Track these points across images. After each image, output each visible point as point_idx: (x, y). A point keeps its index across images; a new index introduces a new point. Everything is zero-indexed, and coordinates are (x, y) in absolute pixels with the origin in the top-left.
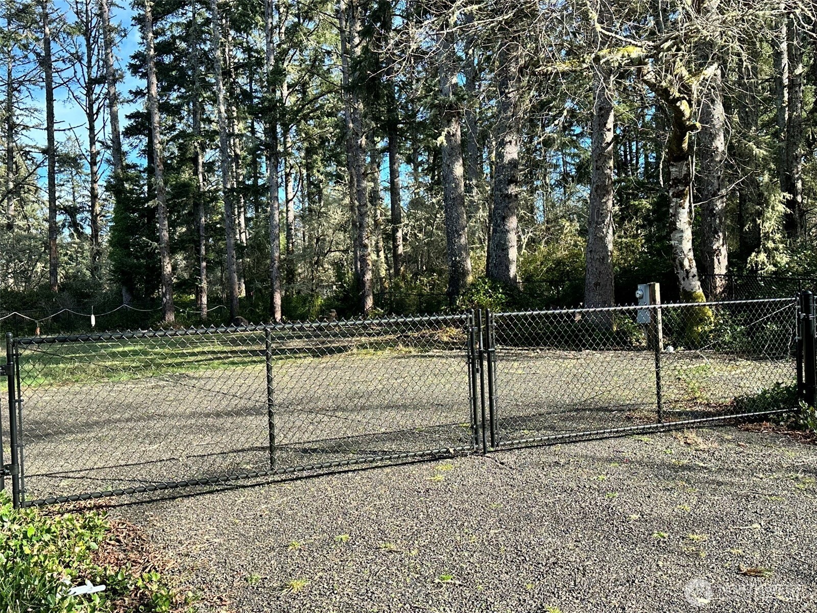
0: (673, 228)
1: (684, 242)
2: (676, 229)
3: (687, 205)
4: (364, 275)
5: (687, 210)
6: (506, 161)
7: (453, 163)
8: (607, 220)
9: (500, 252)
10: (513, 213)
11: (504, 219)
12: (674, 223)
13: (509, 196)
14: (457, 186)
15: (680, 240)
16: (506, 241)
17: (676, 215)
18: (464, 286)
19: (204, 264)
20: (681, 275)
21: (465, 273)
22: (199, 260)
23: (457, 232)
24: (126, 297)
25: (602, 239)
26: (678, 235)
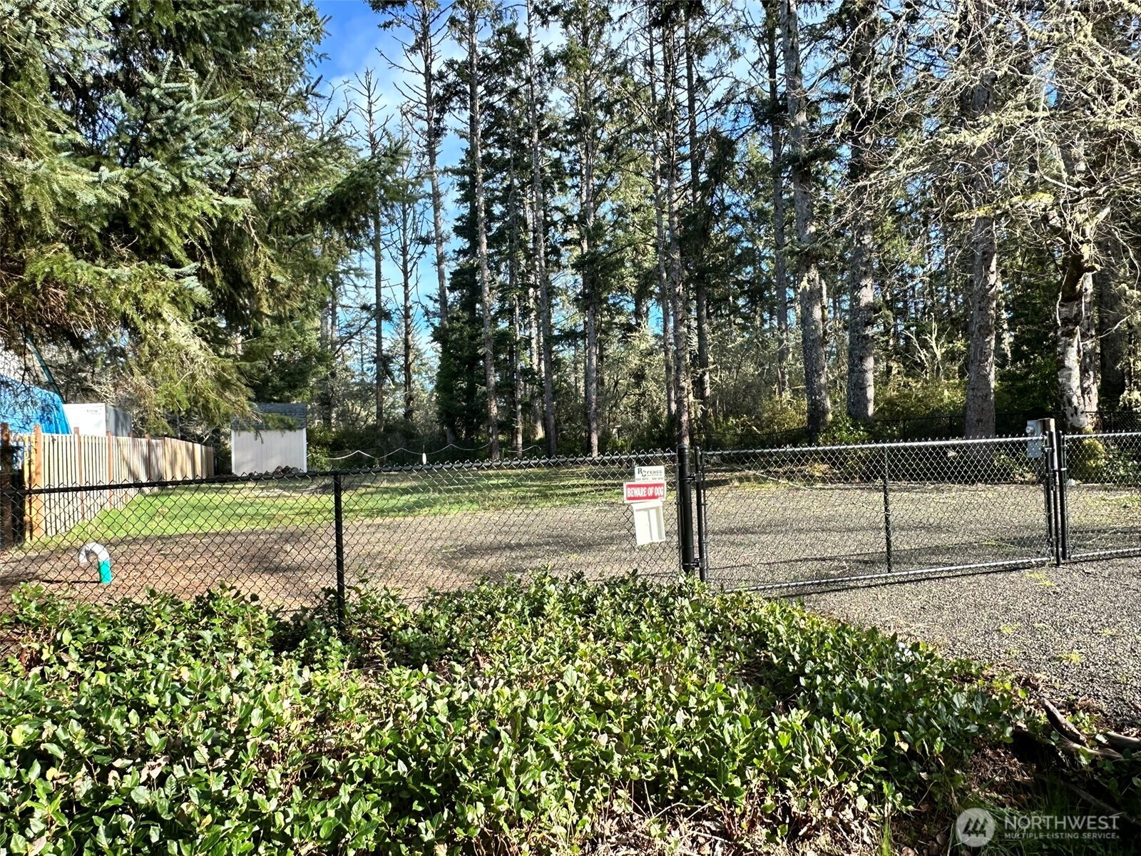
0: (1061, 365)
1: (1073, 379)
2: (1064, 367)
3: (1075, 344)
4: (680, 416)
5: (1075, 348)
6: (862, 304)
7: (812, 306)
8: (990, 359)
9: (858, 391)
10: (870, 354)
11: (862, 359)
12: (1063, 361)
13: (866, 337)
14: (817, 327)
15: (1069, 378)
16: (864, 380)
17: (1064, 353)
18: (825, 423)
19: (520, 407)
20: (1069, 411)
21: (825, 412)
22: (514, 404)
23: (817, 371)
24: (450, 437)
25: (986, 377)
26: (1066, 373)
